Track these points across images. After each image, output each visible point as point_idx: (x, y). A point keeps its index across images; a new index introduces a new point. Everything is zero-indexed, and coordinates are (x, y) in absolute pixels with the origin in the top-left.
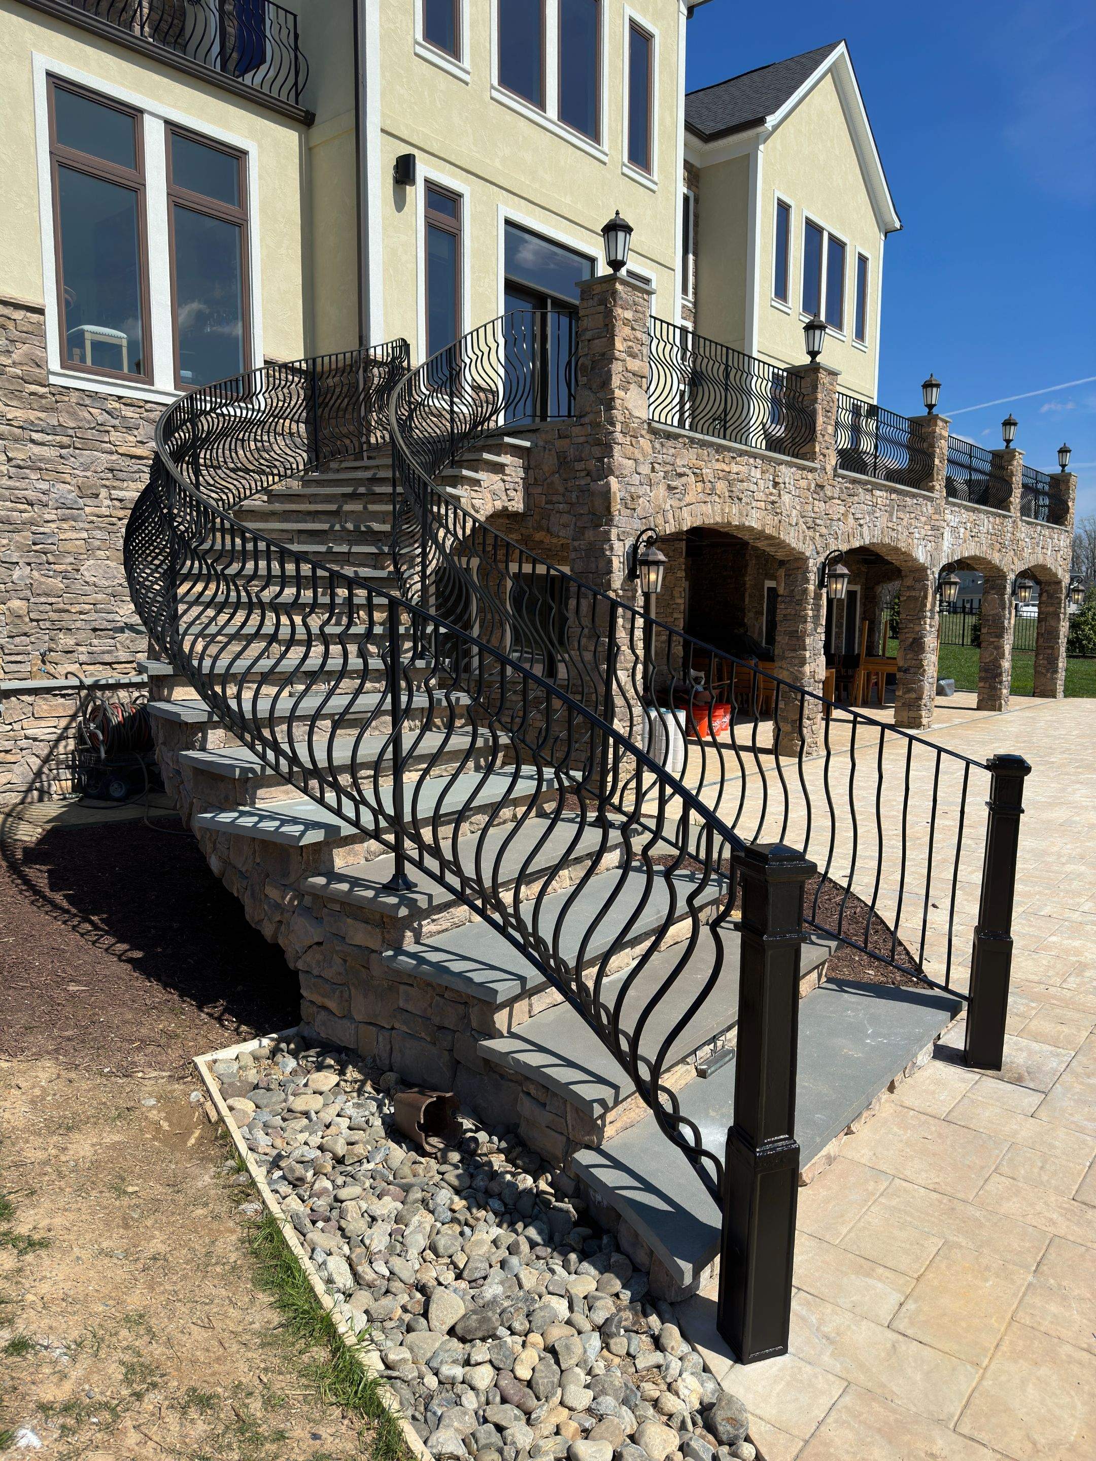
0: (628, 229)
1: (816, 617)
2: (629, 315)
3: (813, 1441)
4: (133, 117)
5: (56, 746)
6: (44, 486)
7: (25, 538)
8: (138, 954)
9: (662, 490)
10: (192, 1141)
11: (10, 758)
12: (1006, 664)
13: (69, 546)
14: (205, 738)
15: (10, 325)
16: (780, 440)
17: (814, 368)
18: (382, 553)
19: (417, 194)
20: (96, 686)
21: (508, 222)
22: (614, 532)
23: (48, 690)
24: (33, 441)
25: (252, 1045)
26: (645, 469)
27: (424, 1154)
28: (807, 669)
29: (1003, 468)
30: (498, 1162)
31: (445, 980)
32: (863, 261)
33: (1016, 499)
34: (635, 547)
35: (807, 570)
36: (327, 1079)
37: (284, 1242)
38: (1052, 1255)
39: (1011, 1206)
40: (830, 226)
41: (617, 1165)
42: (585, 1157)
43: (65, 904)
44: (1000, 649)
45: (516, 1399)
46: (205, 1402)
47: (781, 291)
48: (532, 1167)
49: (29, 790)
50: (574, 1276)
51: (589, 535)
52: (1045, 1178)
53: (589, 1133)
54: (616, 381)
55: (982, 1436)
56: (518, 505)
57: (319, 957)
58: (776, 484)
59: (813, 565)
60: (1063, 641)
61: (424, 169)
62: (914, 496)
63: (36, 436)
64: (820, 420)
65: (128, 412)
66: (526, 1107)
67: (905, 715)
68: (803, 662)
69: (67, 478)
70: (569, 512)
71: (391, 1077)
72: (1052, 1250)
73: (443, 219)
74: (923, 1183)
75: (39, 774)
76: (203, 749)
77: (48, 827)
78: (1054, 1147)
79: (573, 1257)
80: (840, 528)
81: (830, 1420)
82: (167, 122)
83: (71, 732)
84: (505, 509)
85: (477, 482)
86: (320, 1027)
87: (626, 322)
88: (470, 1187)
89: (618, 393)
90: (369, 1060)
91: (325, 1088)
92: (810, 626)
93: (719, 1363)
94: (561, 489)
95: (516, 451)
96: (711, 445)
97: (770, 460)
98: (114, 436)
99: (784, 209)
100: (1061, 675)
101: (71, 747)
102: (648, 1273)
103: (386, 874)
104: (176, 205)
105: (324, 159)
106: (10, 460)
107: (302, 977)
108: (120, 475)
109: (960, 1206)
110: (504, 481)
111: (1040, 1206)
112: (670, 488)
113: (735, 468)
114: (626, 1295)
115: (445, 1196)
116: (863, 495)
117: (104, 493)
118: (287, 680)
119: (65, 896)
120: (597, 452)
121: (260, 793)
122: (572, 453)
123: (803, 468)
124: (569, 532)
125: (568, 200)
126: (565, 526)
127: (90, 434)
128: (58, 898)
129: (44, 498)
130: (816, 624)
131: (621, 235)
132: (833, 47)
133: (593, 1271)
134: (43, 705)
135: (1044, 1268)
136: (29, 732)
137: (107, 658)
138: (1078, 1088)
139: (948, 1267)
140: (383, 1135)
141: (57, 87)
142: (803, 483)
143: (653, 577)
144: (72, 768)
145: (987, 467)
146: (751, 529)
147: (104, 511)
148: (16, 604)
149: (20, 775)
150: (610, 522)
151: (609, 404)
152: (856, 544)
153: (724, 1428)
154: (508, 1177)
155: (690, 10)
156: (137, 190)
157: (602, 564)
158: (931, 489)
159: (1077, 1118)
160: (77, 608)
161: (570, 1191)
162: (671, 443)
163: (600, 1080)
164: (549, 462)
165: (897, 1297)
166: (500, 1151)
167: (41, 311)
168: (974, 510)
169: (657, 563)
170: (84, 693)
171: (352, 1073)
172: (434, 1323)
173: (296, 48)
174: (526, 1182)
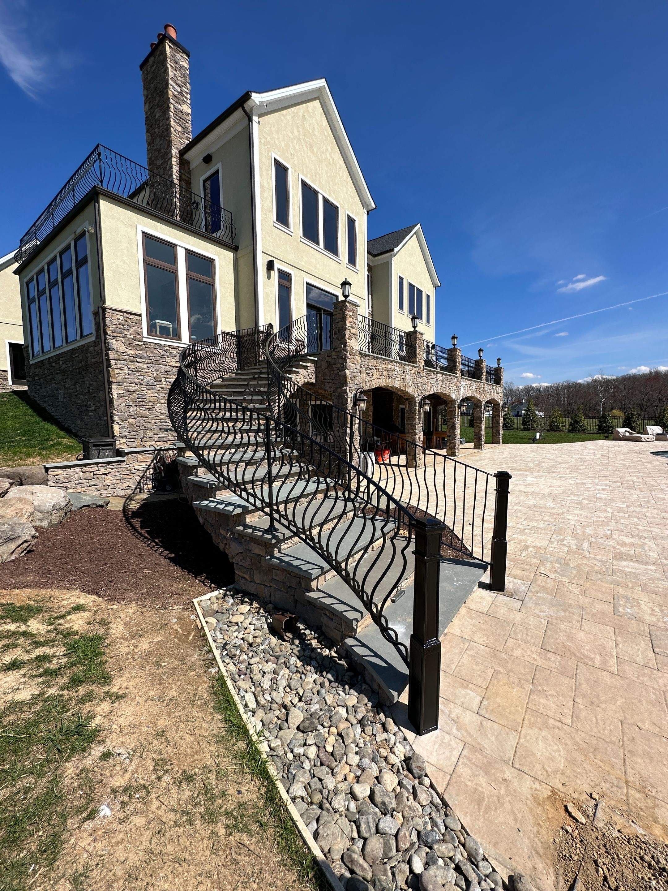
0: (350, 284)
1: (419, 418)
2: (351, 314)
3: (454, 775)
4: (173, 247)
5: (146, 472)
6: (142, 378)
7: (135, 396)
8: (172, 555)
9: (364, 374)
10: (191, 638)
11: (129, 477)
12: (483, 433)
13: (151, 399)
14: (197, 471)
15: (129, 320)
16: (404, 357)
17: (415, 332)
18: (264, 399)
19: (275, 274)
20: (160, 450)
21: (307, 283)
22: (348, 389)
23: (143, 452)
24: (137, 362)
25: (216, 593)
26: (358, 367)
27: (284, 640)
28: (417, 437)
29: (479, 366)
30: (314, 643)
31: (290, 569)
32: (428, 297)
33: (484, 376)
34: (356, 395)
35: (416, 402)
36: (245, 608)
37: (227, 687)
38: (538, 675)
39: (518, 653)
40: (417, 285)
41: (363, 645)
42: (350, 641)
43: (146, 535)
44: (481, 428)
45: (327, 763)
46: (189, 778)
47: (401, 307)
48: (328, 645)
49: (136, 488)
50: (348, 696)
51: (339, 390)
52: (529, 639)
53: (351, 632)
54: (347, 337)
55: (525, 769)
56: (313, 380)
57: (241, 558)
58: (404, 372)
59: (418, 400)
60: (501, 424)
61: (277, 265)
62: (450, 376)
63: (138, 360)
64: (418, 350)
65: (172, 351)
66: (325, 620)
67: (450, 452)
68: (415, 434)
69: (150, 375)
70: (331, 383)
71: (271, 606)
72: (537, 672)
73: (284, 282)
74: (482, 643)
75: (139, 482)
76: (196, 476)
77: (142, 503)
78: (530, 625)
79: (347, 687)
80: (426, 387)
81: (460, 763)
82: (186, 249)
83: (152, 467)
84: (308, 382)
85: (298, 373)
86: (242, 585)
87: (350, 316)
88: (304, 655)
89: (348, 341)
90: (262, 598)
91: (244, 612)
92: (417, 421)
93: (410, 735)
94: (328, 374)
95: (312, 361)
96: (381, 358)
97: (402, 364)
98: (167, 359)
99: (401, 279)
100: (501, 436)
101: (151, 472)
102: (378, 693)
103: (266, 526)
104: (189, 279)
105: (242, 262)
106: (129, 368)
107: (235, 565)
108: (170, 373)
109: (497, 653)
110: (308, 372)
111: (529, 652)
112: (367, 374)
113: (390, 367)
114: (370, 704)
115: (293, 660)
116: (433, 376)
117: (163, 380)
118: (228, 447)
119: (146, 531)
120: (341, 361)
121: (218, 493)
122: (332, 362)
123: (413, 366)
124: (332, 389)
125: (328, 276)
126: (330, 387)
127: (158, 359)
128: (143, 532)
129: (142, 382)
130: (420, 421)
131: (347, 286)
132: (416, 225)
133: (356, 694)
134: (140, 457)
135: (535, 681)
136: (136, 467)
137: (165, 439)
138: (534, 598)
139: (498, 683)
140: (268, 632)
141: (146, 237)
142: (413, 372)
143: (362, 405)
144: (152, 480)
145: (474, 365)
146: (396, 388)
147: (164, 386)
148: (131, 420)
149: (132, 484)
150: (346, 386)
151: (345, 344)
152: (432, 392)
153: (416, 771)
154: (319, 650)
155: (368, 212)
156: (175, 273)
157: (344, 400)
158: (456, 373)
159: (536, 611)
160: (154, 421)
161: (344, 655)
162: (367, 358)
163: (355, 610)
164: (324, 365)
165: (479, 699)
166: (315, 638)
167: (140, 316)
168: (470, 380)
169: (364, 400)
170: (156, 452)
171: (255, 605)
172: (291, 725)
173: (232, 224)
174: (326, 652)
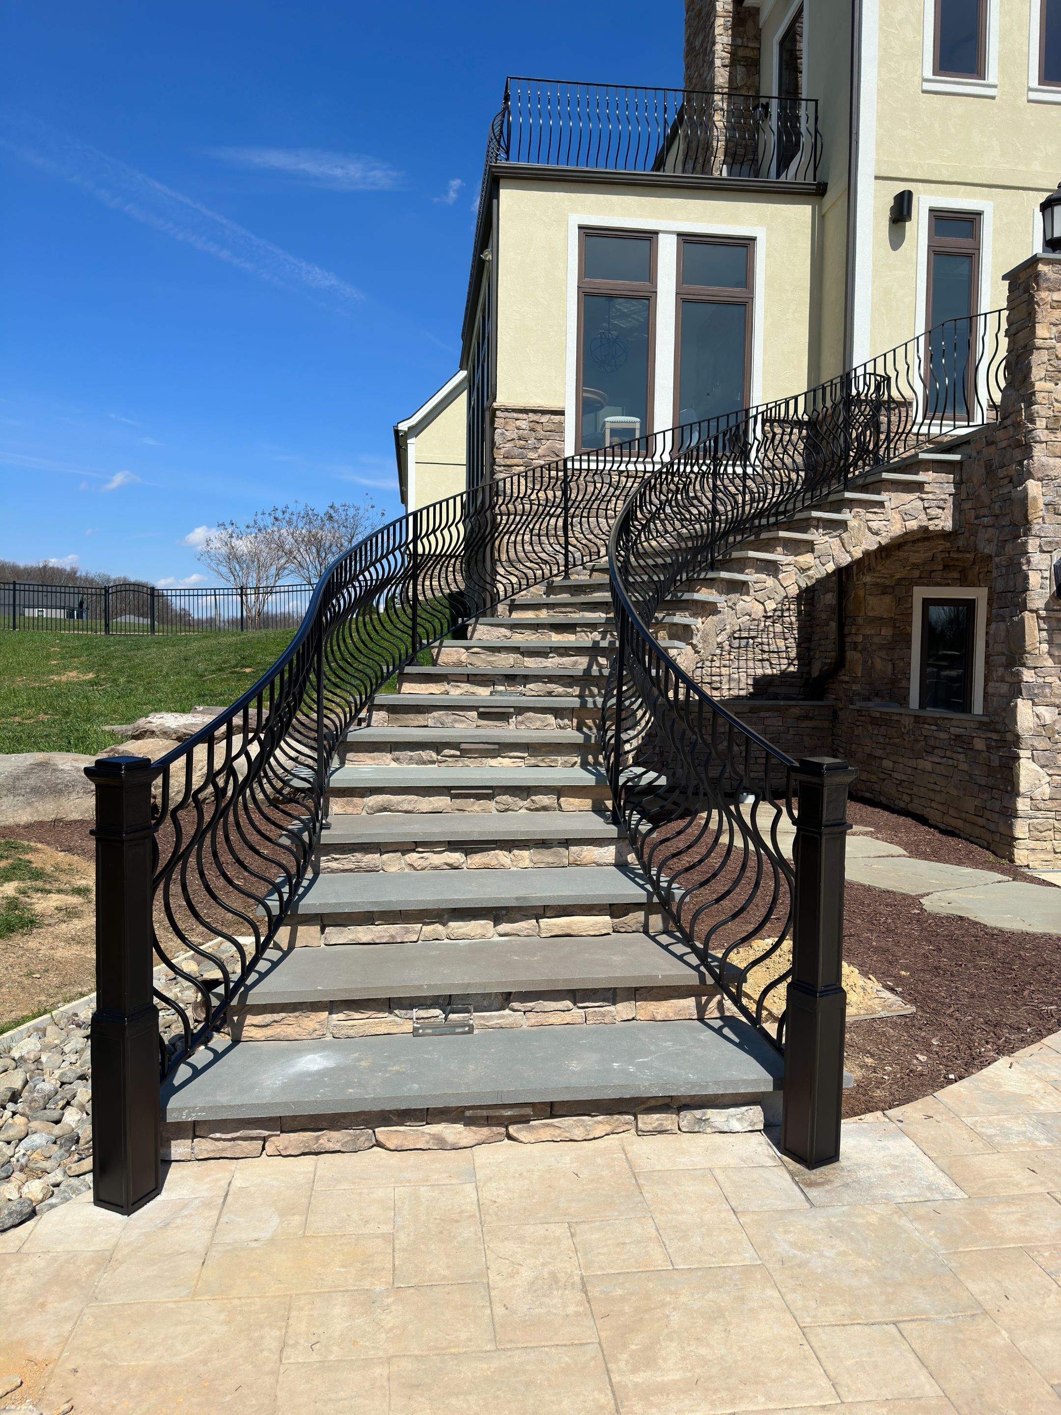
2: (1059, 296)
4: (649, 239)
15: (538, 427)
19: (918, 228)
54: (1036, 373)
56: (943, 524)
61: (929, 200)
70: (993, 526)
73: (955, 243)
82: (679, 234)
87: (1056, 305)
89: (1038, 385)
94: (987, 501)
95: (941, 466)
104: (684, 301)
105: (830, 221)
110: (923, 500)
120: (1017, 454)
122: (996, 460)
124: (994, 547)
126: (989, 541)
141: (587, 235)
150: (1026, 531)
151: (1030, 399)
156: (648, 299)
157: (1020, 580)
164: (978, 472)
167: (561, 413)
173: (816, 131)
